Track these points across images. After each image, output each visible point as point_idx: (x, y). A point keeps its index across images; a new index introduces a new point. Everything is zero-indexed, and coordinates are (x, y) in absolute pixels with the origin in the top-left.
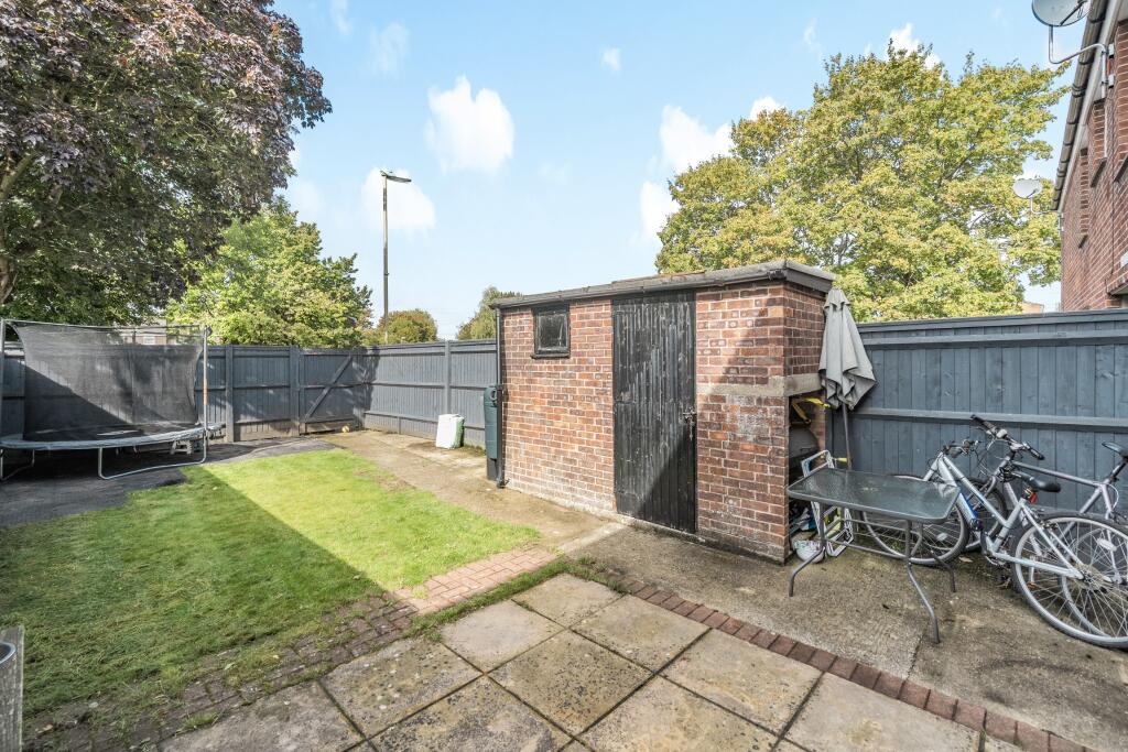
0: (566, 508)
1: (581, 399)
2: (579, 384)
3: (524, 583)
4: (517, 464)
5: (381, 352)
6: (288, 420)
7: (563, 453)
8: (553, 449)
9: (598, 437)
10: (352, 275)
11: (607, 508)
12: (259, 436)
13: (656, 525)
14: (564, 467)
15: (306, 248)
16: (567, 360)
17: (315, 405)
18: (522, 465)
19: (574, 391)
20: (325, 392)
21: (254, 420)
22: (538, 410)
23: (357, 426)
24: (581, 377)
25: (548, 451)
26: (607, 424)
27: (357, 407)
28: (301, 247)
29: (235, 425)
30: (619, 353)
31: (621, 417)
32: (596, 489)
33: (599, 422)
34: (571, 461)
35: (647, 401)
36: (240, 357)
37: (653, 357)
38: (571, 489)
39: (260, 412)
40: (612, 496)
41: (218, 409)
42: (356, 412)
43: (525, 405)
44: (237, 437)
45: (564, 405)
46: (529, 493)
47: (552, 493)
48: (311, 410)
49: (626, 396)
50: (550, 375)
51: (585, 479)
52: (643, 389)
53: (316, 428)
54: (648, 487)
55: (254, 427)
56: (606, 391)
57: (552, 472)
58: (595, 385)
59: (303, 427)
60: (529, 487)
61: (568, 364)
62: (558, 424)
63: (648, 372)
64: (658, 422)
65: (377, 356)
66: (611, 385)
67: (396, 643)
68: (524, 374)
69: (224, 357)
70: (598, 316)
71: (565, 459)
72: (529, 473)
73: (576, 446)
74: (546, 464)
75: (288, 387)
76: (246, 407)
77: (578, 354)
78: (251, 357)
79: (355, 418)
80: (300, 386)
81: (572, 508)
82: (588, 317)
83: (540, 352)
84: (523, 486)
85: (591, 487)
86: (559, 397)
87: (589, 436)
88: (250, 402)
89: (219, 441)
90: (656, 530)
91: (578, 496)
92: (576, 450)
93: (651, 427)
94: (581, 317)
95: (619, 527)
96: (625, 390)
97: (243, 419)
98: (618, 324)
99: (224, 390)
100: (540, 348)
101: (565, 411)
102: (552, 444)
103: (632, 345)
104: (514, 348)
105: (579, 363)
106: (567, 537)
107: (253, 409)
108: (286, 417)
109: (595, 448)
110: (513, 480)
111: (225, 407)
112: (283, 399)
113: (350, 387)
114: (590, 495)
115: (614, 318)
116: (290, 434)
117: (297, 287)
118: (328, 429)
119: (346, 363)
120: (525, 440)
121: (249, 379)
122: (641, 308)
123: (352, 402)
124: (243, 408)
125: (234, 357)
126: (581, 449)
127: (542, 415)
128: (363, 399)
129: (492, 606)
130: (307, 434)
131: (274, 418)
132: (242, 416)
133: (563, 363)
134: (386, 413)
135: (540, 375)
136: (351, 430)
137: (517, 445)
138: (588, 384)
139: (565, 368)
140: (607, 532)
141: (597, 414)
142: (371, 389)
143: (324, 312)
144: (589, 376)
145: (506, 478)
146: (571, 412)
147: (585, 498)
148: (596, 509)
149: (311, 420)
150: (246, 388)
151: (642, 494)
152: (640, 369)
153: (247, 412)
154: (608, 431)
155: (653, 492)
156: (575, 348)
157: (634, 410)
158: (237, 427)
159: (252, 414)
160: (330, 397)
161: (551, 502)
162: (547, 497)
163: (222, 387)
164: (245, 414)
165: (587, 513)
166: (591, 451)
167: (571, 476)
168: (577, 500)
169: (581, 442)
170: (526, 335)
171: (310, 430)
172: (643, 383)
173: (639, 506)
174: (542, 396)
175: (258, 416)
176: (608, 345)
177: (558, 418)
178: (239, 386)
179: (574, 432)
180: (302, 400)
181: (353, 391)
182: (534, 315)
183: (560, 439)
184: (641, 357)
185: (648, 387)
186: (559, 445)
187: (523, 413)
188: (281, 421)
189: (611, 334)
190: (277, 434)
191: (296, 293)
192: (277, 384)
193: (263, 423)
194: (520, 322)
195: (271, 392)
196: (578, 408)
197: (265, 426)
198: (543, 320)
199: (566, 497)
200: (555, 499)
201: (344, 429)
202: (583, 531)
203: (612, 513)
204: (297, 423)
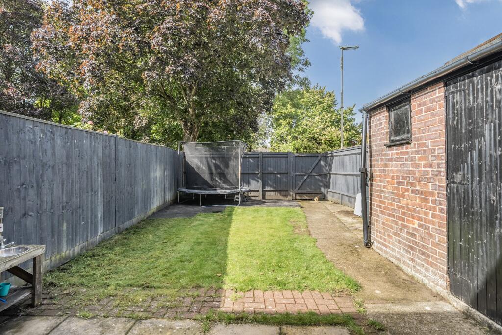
0: (407, 275)
1: (419, 180)
2: (418, 166)
3: (300, 319)
4: (377, 231)
5: (335, 154)
6: (287, 191)
7: (407, 227)
8: (400, 222)
9: (434, 216)
10: (353, 117)
11: (441, 286)
12: (274, 198)
13: (490, 322)
14: (407, 240)
15: (328, 105)
16: (409, 146)
17: (300, 184)
18: (381, 233)
19: (413, 173)
20: (305, 177)
21: (272, 189)
22: (390, 189)
23: (323, 198)
24: (419, 160)
25: (396, 223)
26: (441, 204)
27: (324, 187)
28: (325, 105)
29: (263, 191)
30: (453, 134)
31: (454, 199)
32: (432, 265)
33: (434, 202)
34: (413, 235)
35: (480, 181)
36: (266, 157)
37: (487, 133)
38: (412, 260)
39: (274, 185)
40: (446, 276)
41: (256, 182)
42: (323, 190)
43: (383, 184)
44: (264, 197)
45: (407, 185)
46: (385, 255)
47: (399, 260)
48: (298, 187)
49: (458, 177)
50: (398, 160)
51: (423, 254)
52: (476, 168)
53: (301, 197)
54: (482, 277)
55: (271, 193)
56: (440, 172)
57: (399, 242)
58: (431, 166)
59: (294, 195)
60: (385, 251)
61: (410, 149)
62: (404, 201)
63: (480, 150)
64: (492, 205)
65: (332, 157)
66: (444, 166)
67: (188, 320)
68: (382, 160)
69: (259, 158)
70: (433, 101)
71: (408, 233)
72: (385, 240)
73: (416, 222)
74: (396, 234)
75: (287, 173)
76: (268, 183)
77: (418, 139)
78: (270, 157)
79: (322, 193)
80: (293, 173)
81: (413, 277)
82: (424, 104)
83: (393, 141)
84: (381, 249)
85: (428, 262)
86: (404, 178)
87: (426, 214)
88: (270, 181)
89: (257, 198)
90: (490, 326)
91: (418, 268)
92: (416, 226)
93: (484, 211)
94: (420, 105)
95: (447, 308)
96: (457, 170)
97: (267, 189)
98: (451, 104)
99: (258, 173)
100: (393, 138)
101: (408, 190)
102: (400, 218)
103: (464, 123)
104: (376, 141)
105: (418, 147)
106: (382, 299)
107: (271, 184)
108: (286, 189)
109: (431, 226)
110: (375, 243)
111: (259, 182)
112: (285, 180)
113: (320, 175)
114: (427, 269)
115: (446, 98)
116: (287, 199)
117: (322, 126)
118: (307, 198)
119: (317, 162)
120: (383, 213)
121: (269, 169)
122: (473, 82)
123: (321, 184)
124: (266, 183)
125: (263, 157)
126: (420, 226)
127: (392, 193)
128: (327, 182)
129: (264, 326)
130: (297, 199)
131: (280, 189)
132: (266, 187)
133: (407, 148)
134: (336, 191)
135: (391, 160)
136: (319, 200)
137: (378, 216)
138: (425, 166)
139: (407, 153)
140: (428, 309)
141: (432, 194)
142: (330, 177)
143: (336, 138)
144: (426, 158)
145: (372, 241)
146: (413, 192)
147: (423, 271)
148: (432, 284)
149: (298, 192)
150: (268, 173)
151: (476, 282)
152: (471, 148)
153: (268, 185)
154: (441, 210)
155: (487, 283)
156: (415, 134)
157: (466, 192)
158: (264, 192)
159: (270, 186)
160: (308, 180)
161: (398, 267)
162: (395, 262)
163: (258, 172)
164: (268, 186)
165: (424, 285)
166: (427, 228)
167: (412, 248)
168: (417, 271)
169: (420, 219)
170: (383, 129)
171: (298, 197)
172: (476, 162)
173: (472, 294)
174: (393, 177)
175: (273, 188)
176: (442, 127)
177: (403, 196)
178: (265, 172)
179: (415, 210)
180: (294, 181)
181: (322, 177)
182: (389, 111)
183: (404, 214)
184: (473, 134)
185: (480, 167)
186: (403, 220)
187: (382, 191)
188: (284, 192)
189: (444, 116)
190: (282, 198)
191: (323, 129)
192: (282, 172)
193: (276, 191)
194: (380, 119)
195: (279, 176)
196: (418, 188)
197: (276, 193)
198: (394, 115)
199: (408, 266)
200: (401, 266)
201: (315, 199)
202: (404, 299)
203: (445, 292)
204: (291, 193)
